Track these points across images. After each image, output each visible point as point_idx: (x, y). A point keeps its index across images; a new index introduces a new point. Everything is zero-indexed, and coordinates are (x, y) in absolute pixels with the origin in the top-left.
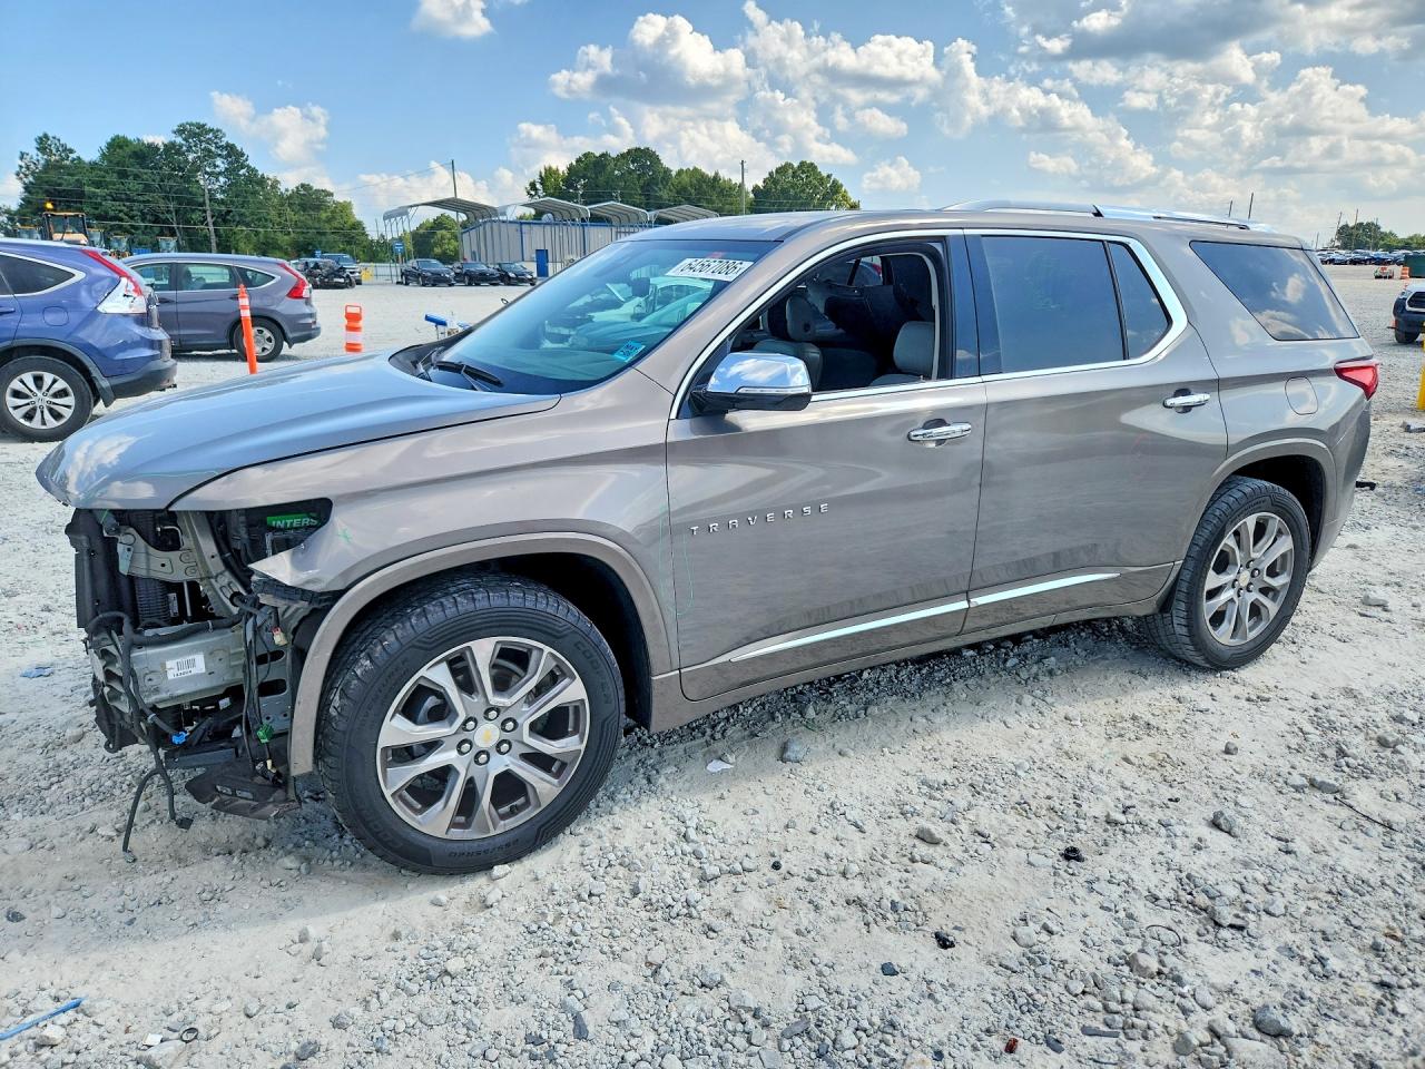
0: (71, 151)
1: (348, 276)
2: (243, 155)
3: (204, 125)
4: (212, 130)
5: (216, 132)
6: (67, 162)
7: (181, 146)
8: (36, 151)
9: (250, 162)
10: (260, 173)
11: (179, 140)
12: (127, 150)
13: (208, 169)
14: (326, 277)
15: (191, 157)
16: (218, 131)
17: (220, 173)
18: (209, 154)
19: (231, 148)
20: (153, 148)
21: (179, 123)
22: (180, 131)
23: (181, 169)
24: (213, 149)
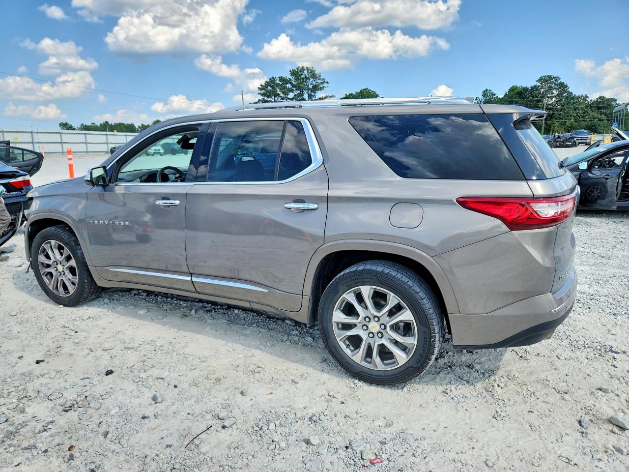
0: (495, 95)
1: (574, 141)
2: (567, 86)
3: (551, 76)
4: (554, 78)
5: (556, 78)
6: (492, 99)
7: (539, 86)
8: (481, 96)
9: (570, 90)
10: (574, 94)
11: (538, 84)
12: (515, 91)
13: (549, 96)
14: (562, 142)
15: (542, 90)
16: (557, 77)
17: (553, 97)
18: (551, 88)
19: (562, 84)
20: (526, 89)
21: (540, 77)
22: (538, 81)
23: (537, 97)
24: (553, 86)
